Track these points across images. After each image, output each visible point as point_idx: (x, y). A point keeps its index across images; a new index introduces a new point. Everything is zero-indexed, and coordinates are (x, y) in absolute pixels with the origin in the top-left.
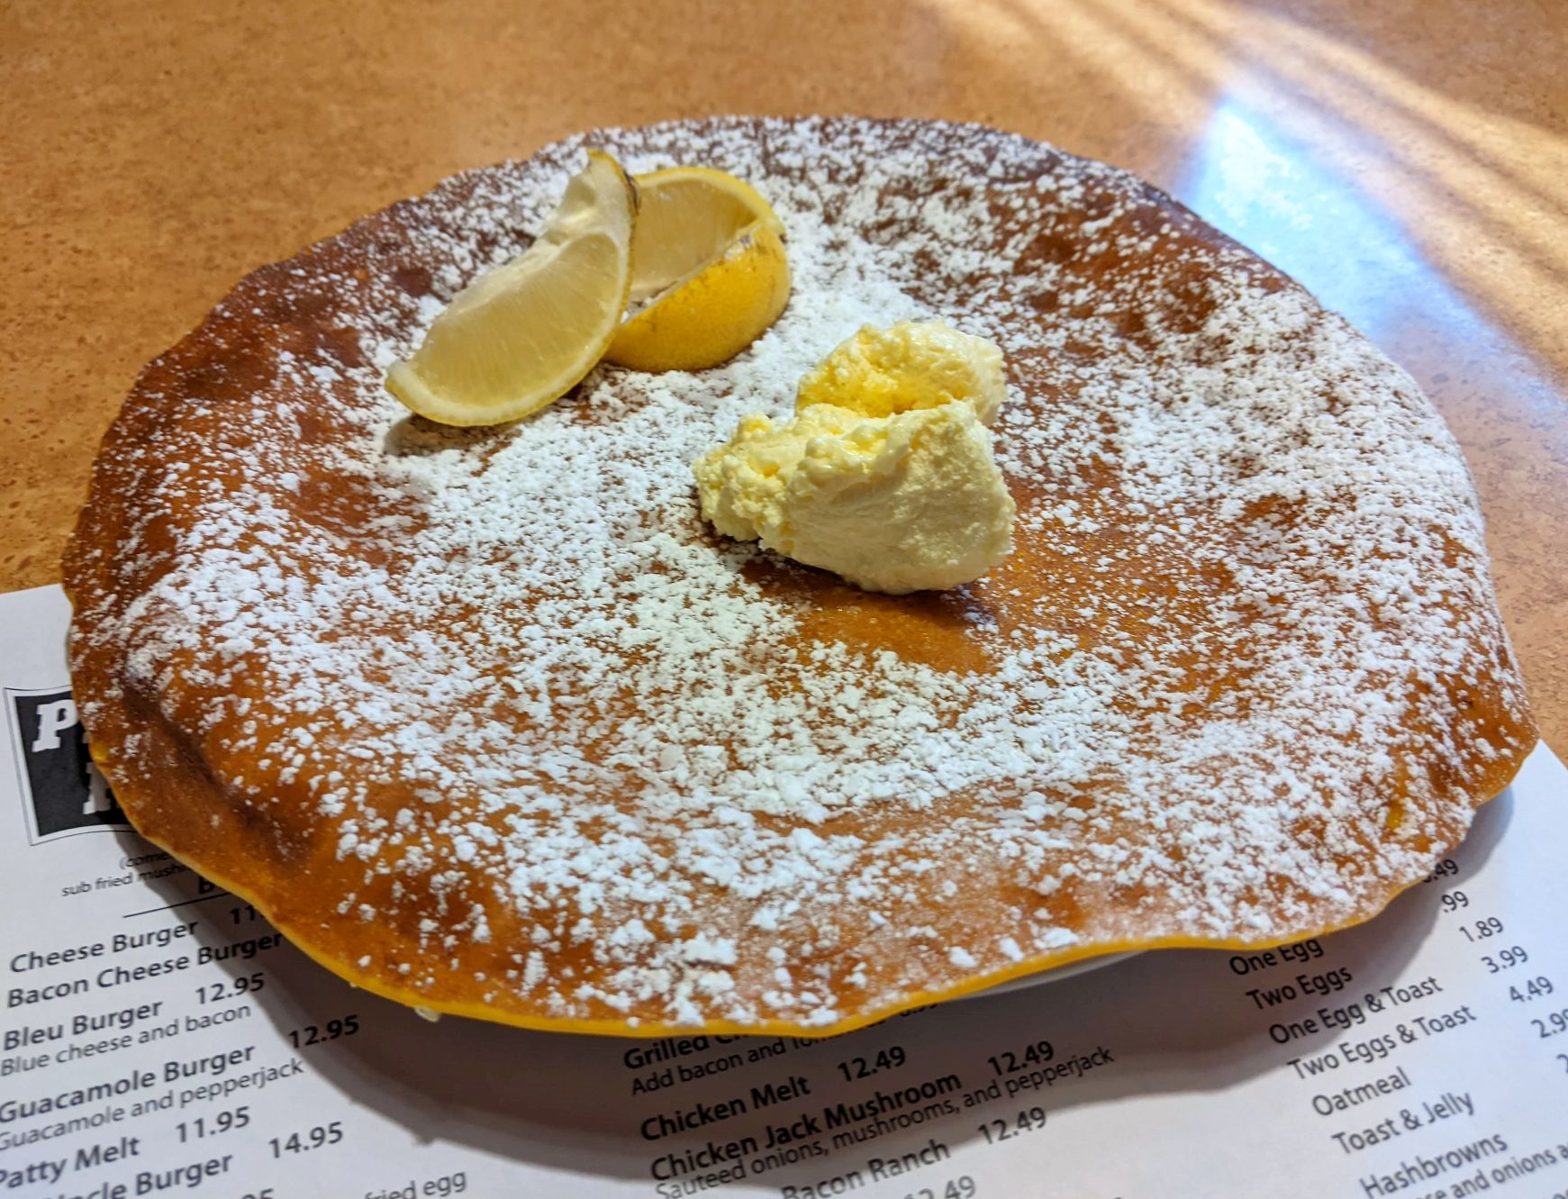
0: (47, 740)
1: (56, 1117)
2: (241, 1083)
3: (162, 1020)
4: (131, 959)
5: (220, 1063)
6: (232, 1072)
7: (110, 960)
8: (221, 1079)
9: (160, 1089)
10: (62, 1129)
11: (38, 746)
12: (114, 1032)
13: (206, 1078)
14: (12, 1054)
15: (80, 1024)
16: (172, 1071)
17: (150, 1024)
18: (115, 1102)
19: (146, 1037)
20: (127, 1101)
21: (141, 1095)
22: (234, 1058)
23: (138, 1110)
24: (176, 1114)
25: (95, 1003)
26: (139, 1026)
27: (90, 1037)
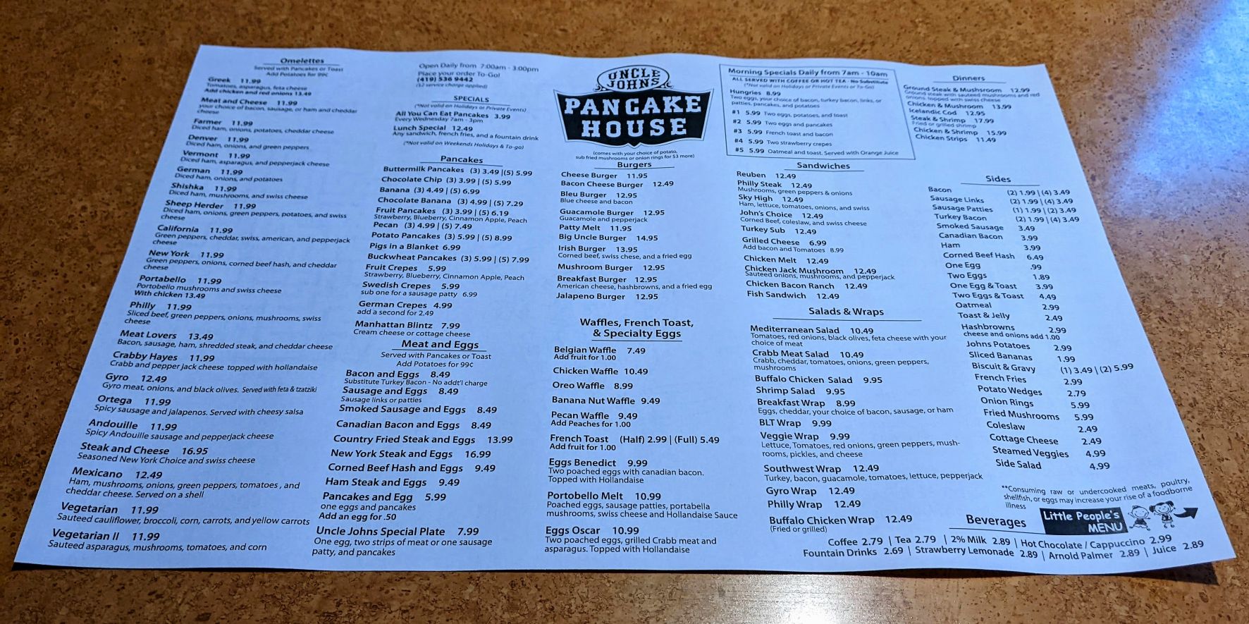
0: (569, 111)
1: (576, 215)
2: (630, 220)
3: (607, 198)
4: (597, 180)
5: (624, 214)
6: (626, 216)
7: (590, 179)
8: (624, 218)
9: (606, 216)
10: (578, 219)
11: (566, 112)
12: (592, 198)
13: (619, 217)
14: (564, 197)
15: (582, 194)
16: (609, 212)
17: (603, 199)
18: (593, 216)
19: (601, 202)
20: (597, 217)
21: (601, 216)
22: (628, 213)
23: (600, 220)
24: (610, 224)
25: (587, 190)
26: (599, 199)
27: (584, 198)
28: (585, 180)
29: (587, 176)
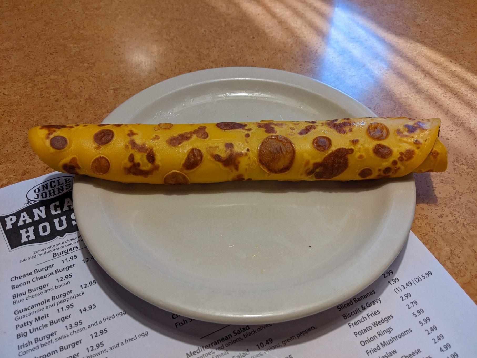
0: (9, 226)
2: (70, 298)
4: (39, 275)
5: (65, 295)
7: (34, 275)
8: (66, 298)
9: (51, 302)
10: (30, 314)
11: (7, 228)
12: (38, 291)
13: (62, 298)
14: (15, 300)
15: (30, 291)
16: (53, 298)
18: (41, 306)
19: (46, 291)
20: (44, 306)
21: (47, 304)
22: (68, 293)
23: (47, 308)
24: (56, 307)
25: (33, 286)
26: (44, 289)
27: (33, 293)
28: (29, 278)
29: (31, 274)
